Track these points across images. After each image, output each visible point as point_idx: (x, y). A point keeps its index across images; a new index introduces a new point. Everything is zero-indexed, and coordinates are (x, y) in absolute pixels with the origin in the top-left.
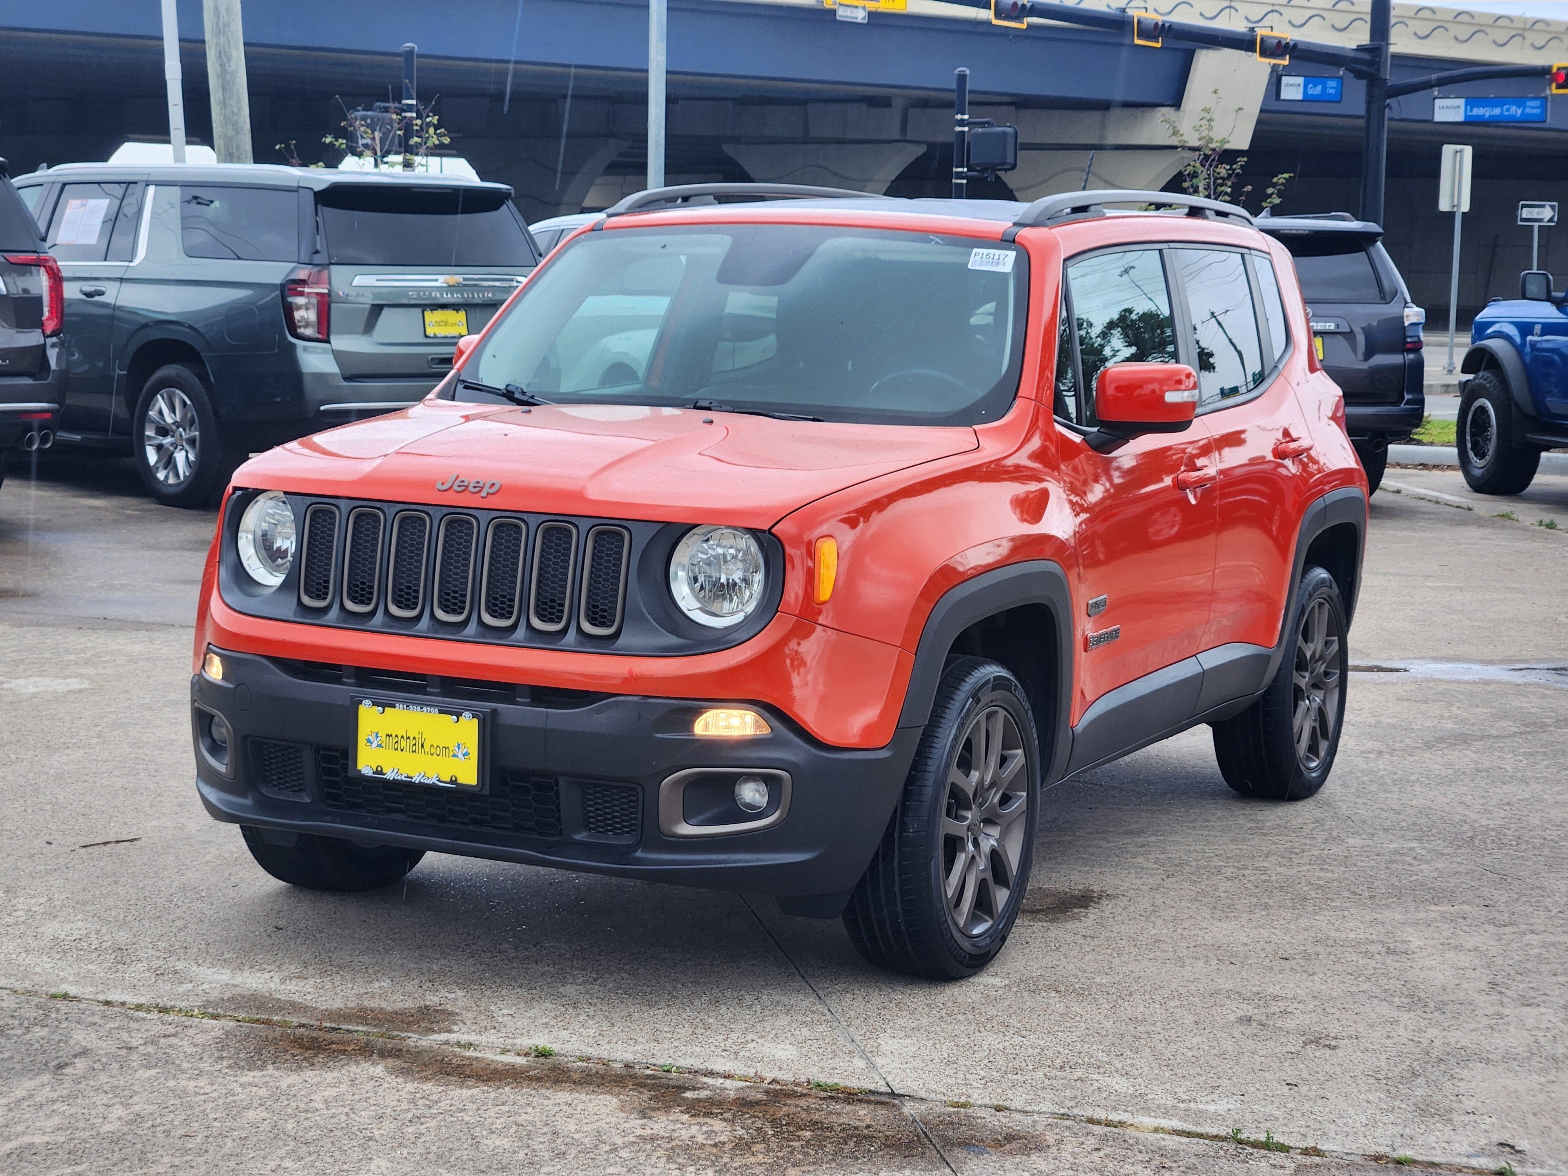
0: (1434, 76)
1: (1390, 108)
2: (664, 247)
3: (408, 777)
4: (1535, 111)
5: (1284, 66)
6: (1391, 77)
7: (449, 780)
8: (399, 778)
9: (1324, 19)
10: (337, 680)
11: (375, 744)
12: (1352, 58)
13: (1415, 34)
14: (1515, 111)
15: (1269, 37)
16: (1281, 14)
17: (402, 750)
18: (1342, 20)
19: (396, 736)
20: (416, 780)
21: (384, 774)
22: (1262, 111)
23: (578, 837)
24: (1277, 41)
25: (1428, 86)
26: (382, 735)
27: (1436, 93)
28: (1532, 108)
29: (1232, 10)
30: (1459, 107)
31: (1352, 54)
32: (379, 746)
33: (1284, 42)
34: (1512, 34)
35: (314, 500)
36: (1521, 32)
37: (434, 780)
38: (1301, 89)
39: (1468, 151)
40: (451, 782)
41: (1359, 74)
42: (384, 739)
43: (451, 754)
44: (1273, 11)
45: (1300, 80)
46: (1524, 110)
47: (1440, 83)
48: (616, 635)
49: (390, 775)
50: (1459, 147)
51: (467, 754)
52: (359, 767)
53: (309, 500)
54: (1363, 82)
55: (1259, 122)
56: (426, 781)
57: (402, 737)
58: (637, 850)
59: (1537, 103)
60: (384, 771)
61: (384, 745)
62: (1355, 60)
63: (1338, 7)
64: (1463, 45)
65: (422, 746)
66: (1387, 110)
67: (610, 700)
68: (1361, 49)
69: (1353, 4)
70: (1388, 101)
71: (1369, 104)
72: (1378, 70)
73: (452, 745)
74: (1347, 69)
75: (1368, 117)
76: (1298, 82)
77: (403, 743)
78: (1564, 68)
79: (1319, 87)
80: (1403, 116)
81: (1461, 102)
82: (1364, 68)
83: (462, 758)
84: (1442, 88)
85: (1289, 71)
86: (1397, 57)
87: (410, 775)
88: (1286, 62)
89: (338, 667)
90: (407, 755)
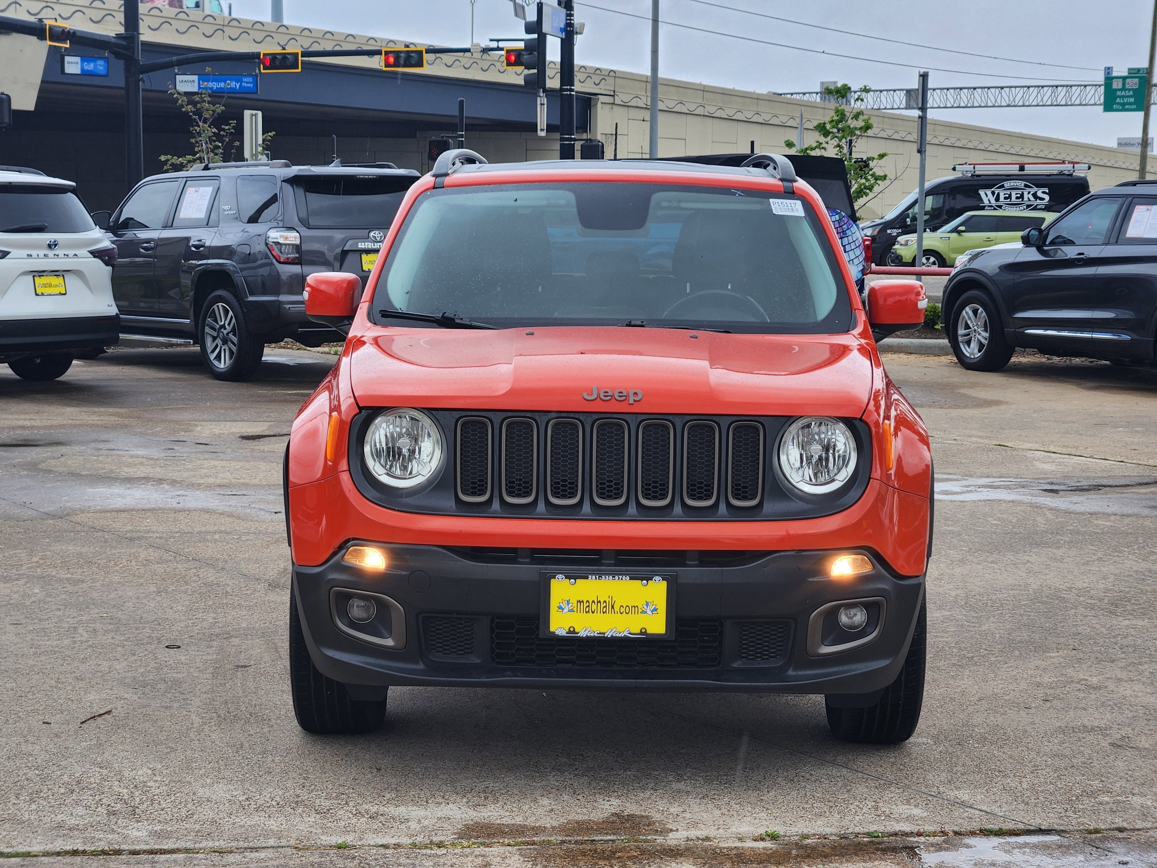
0: (175, 58)
1: (144, 82)
2: (516, 200)
3: (600, 633)
4: (249, 85)
5: (66, 48)
6: (142, 59)
7: (639, 632)
8: (592, 635)
9: (84, 14)
10: (514, 561)
11: (566, 610)
12: (114, 43)
13: (149, 27)
14: (234, 85)
15: (55, 26)
16: (53, 9)
17: (593, 612)
18: (97, 15)
19: (588, 601)
20: (609, 635)
21: (578, 633)
22: (42, 82)
23: (735, 665)
24: (61, 29)
25: (170, 65)
26: (574, 601)
27: (176, 71)
28: (247, 82)
29: (18, 6)
30: (194, 81)
31: (113, 40)
32: (571, 611)
33: (66, 30)
34: (216, 28)
35: (463, 413)
36: (221, 27)
37: (626, 633)
38: (79, 66)
39: (260, 113)
40: (641, 633)
41: (118, 55)
42: (575, 605)
43: (640, 611)
44: (47, 7)
45: (78, 59)
46: (241, 84)
47: (179, 63)
48: (760, 505)
49: (583, 634)
50: (254, 112)
51: (655, 610)
52: (552, 629)
53: (457, 415)
54: (122, 62)
55: (40, 91)
56: (617, 635)
57: (593, 602)
58: (788, 670)
59: (250, 79)
60: (576, 631)
61: (575, 609)
62: (116, 45)
63: (94, 5)
64: (182, 36)
65: (613, 607)
66: (141, 83)
67: (773, 556)
68: (119, 36)
69: (104, 3)
70: (141, 76)
71: (127, 78)
72: (133, 53)
73: (641, 604)
74: (110, 52)
75: (127, 88)
76: (76, 61)
77: (594, 607)
78: (269, 54)
79: (92, 65)
80: (153, 88)
81: (195, 78)
82: (122, 51)
83: (651, 613)
84: (180, 67)
85: (69, 52)
86: (145, 44)
87: (602, 631)
88: (68, 46)
89: (514, 550)
90: (599, 616)
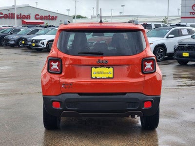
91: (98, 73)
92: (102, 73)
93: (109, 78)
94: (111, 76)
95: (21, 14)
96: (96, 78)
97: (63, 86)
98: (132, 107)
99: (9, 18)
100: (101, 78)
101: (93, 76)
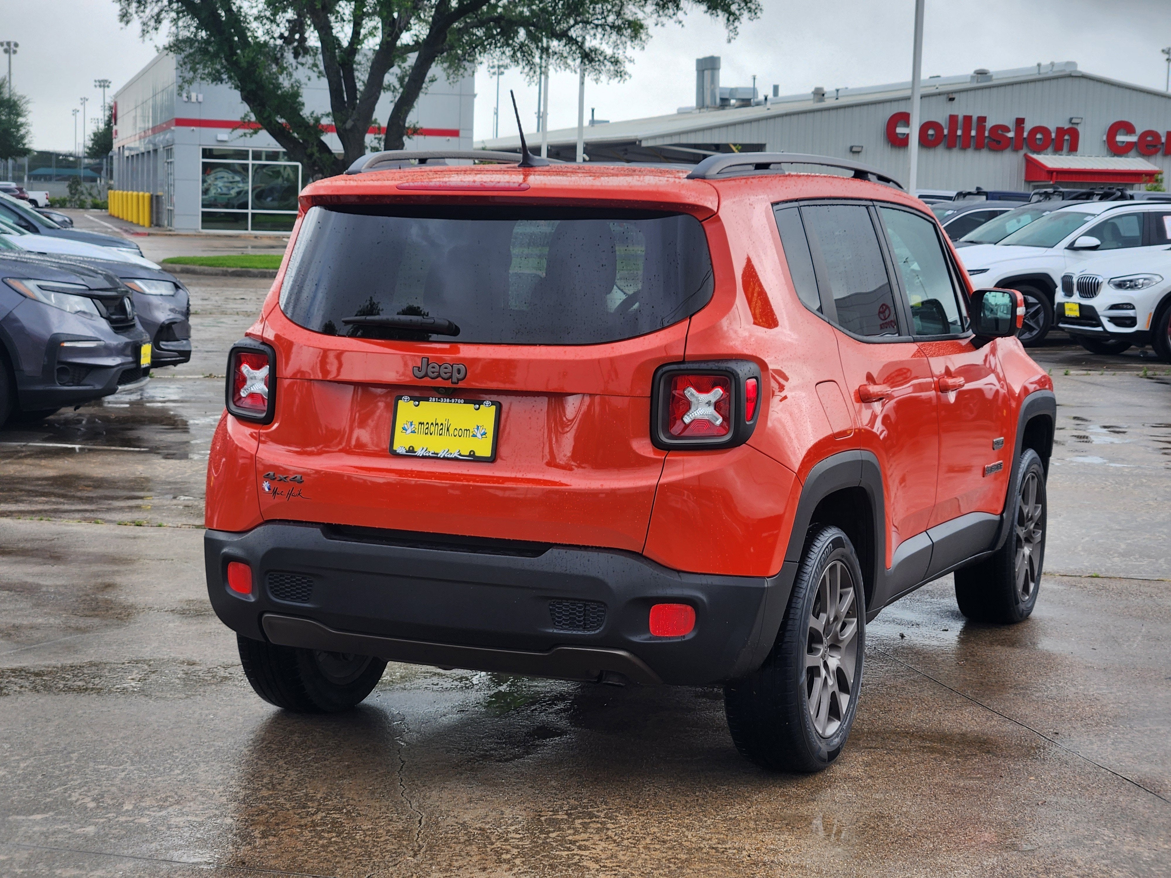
91: (426, 428)
92: (443, 429)
93: (474, 458)
94: (484, 449)
95: (1020, 122)
96: (410, 454)
97: (266, 485)
98: (573, 625)
99: (950, 146)
100: (435, 457)
101: (400, 445)
